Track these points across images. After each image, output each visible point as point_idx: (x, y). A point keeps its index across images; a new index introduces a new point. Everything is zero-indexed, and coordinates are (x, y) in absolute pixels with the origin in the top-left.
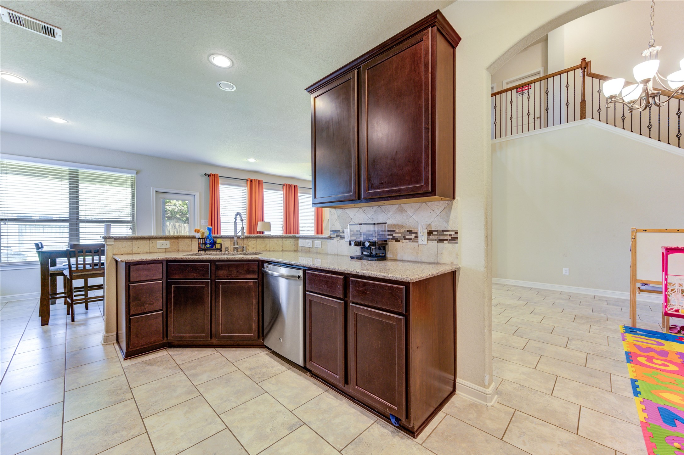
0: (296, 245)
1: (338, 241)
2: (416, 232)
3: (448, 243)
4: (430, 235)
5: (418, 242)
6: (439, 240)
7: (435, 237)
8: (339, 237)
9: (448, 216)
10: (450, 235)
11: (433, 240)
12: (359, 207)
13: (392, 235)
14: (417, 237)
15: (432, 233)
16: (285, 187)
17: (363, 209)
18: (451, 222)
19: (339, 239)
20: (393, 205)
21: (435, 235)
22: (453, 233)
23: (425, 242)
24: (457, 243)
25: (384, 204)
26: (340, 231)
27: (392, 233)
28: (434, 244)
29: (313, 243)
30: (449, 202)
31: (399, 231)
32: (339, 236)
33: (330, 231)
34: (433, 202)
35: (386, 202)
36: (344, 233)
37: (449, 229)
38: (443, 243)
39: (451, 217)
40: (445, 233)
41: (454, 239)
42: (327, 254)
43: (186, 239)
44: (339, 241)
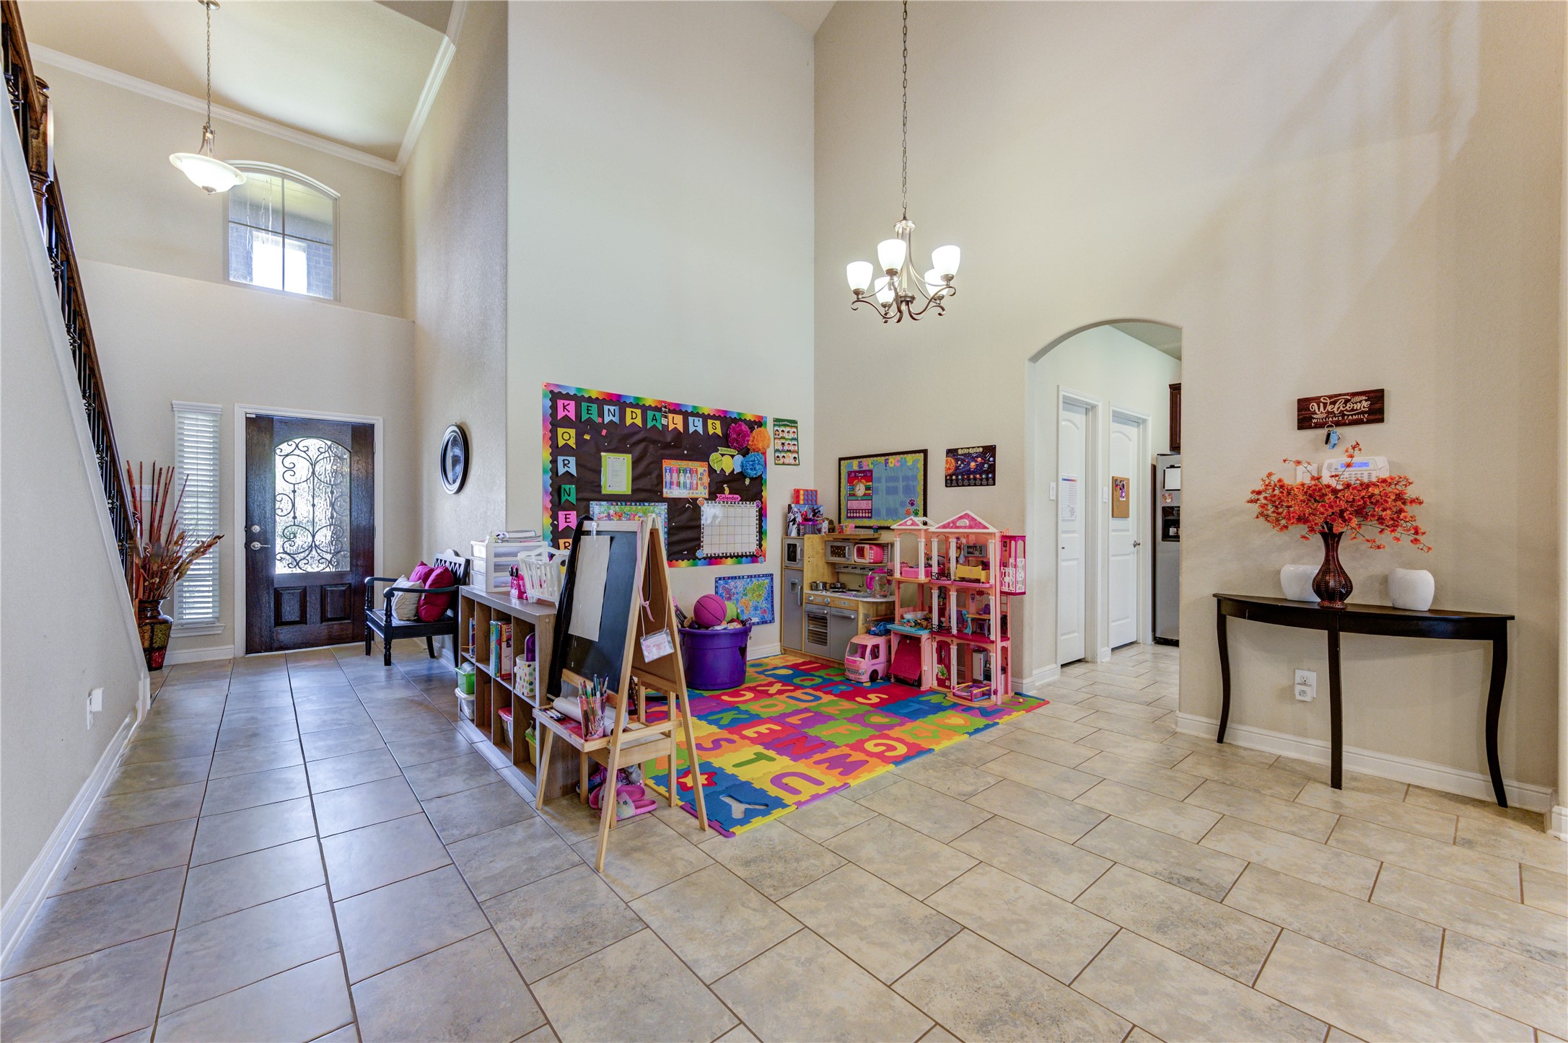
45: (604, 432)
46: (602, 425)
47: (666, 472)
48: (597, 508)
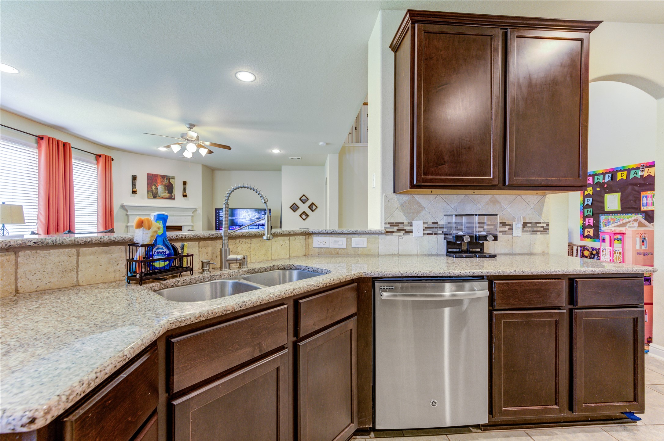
0: (307, 246)
1: (400, 236)
2: (510, 224)
3: (541, 234)
4: (525, 227)
5: (512, 234)
6: (533, 231)
7: (529, 229)
8: (404, 232)
9: (541, 209)
10: (543, 227)
11: (527, 231)
12: (436, 194)
13: (483, 227)
14: (511, 229)
15: (527, 225)
16: (44, 143)
17: (443, 196)
18: (543, 215)
19: (402, 234)
20: (484, 195)
21: (529, 227)
22: (545, 225)
23: (520, 234)
24: (548, 234)
25: (474, 193)
26: (403, 223)
27: (481, 225)
28: (528, 235)
29: (349, 242)
30: (542, 196)
31: (491, 224)
32: (402, 230)
33: (385, 223)
34: (528, 196)
35: (476, 191)
36: (411, 226)
37: (542, 221)
38: (536, 234)
39: (544, 211)
40: (538, 225)
41: (545, 231)
42: (378, 255)
43: (56, 250)
44: (403, 236)
45: (606, 186)
46: (604, 183)
47: (643, 197)
48: (603, 218)
